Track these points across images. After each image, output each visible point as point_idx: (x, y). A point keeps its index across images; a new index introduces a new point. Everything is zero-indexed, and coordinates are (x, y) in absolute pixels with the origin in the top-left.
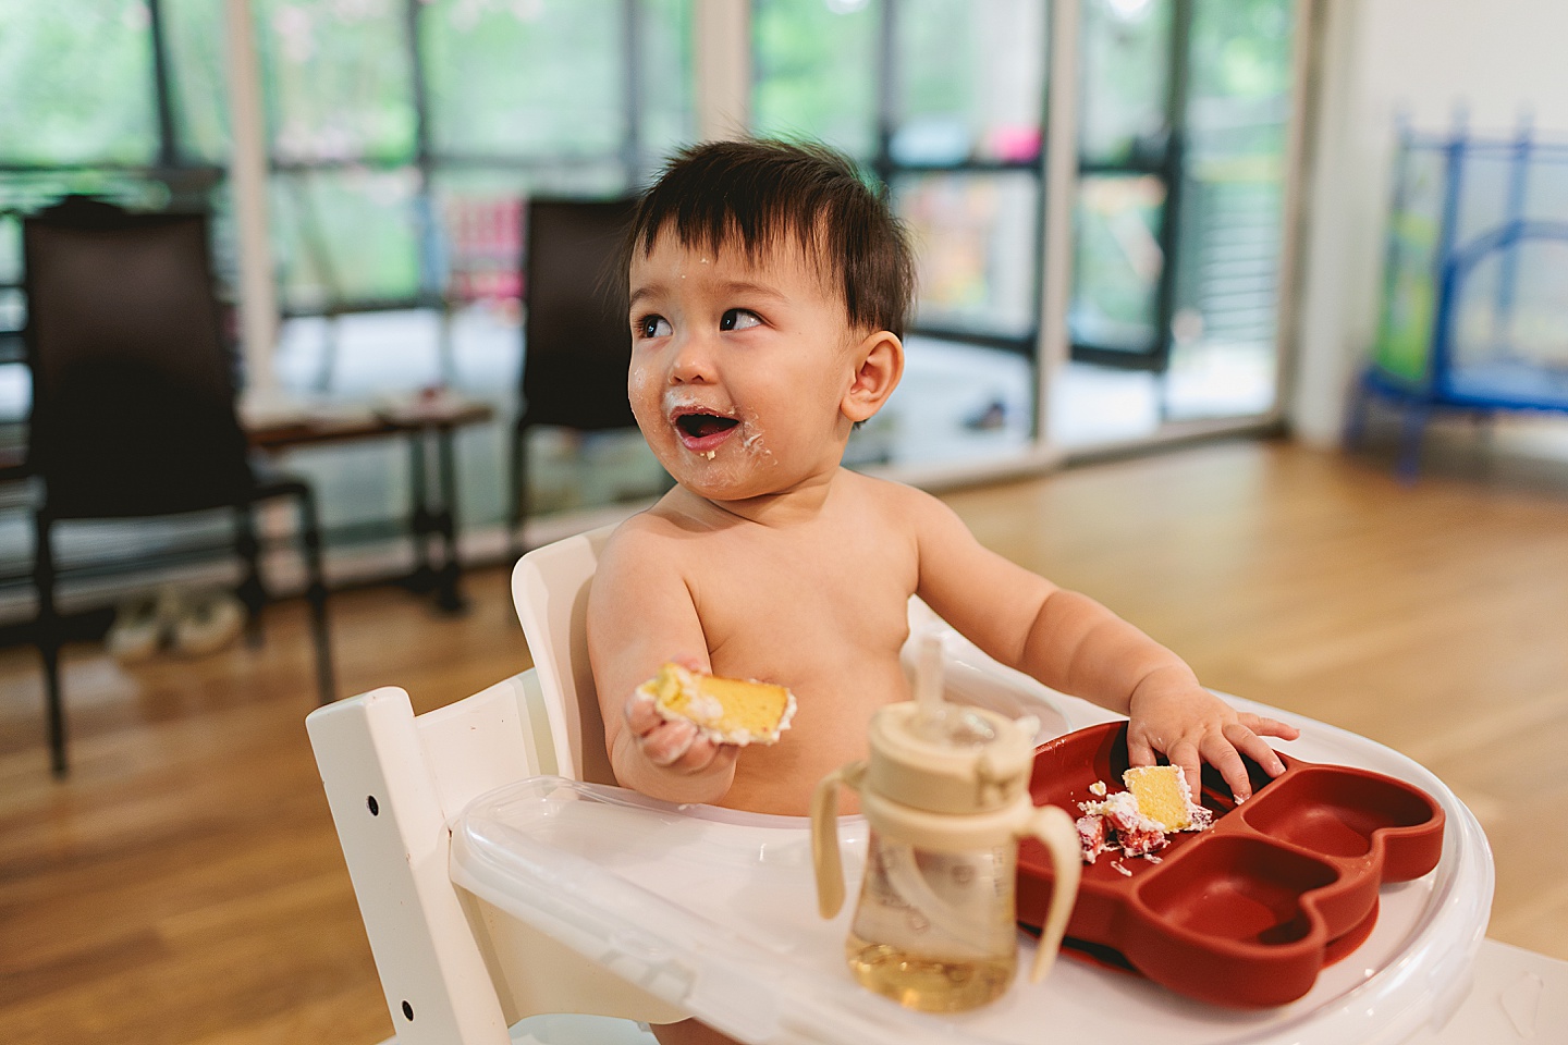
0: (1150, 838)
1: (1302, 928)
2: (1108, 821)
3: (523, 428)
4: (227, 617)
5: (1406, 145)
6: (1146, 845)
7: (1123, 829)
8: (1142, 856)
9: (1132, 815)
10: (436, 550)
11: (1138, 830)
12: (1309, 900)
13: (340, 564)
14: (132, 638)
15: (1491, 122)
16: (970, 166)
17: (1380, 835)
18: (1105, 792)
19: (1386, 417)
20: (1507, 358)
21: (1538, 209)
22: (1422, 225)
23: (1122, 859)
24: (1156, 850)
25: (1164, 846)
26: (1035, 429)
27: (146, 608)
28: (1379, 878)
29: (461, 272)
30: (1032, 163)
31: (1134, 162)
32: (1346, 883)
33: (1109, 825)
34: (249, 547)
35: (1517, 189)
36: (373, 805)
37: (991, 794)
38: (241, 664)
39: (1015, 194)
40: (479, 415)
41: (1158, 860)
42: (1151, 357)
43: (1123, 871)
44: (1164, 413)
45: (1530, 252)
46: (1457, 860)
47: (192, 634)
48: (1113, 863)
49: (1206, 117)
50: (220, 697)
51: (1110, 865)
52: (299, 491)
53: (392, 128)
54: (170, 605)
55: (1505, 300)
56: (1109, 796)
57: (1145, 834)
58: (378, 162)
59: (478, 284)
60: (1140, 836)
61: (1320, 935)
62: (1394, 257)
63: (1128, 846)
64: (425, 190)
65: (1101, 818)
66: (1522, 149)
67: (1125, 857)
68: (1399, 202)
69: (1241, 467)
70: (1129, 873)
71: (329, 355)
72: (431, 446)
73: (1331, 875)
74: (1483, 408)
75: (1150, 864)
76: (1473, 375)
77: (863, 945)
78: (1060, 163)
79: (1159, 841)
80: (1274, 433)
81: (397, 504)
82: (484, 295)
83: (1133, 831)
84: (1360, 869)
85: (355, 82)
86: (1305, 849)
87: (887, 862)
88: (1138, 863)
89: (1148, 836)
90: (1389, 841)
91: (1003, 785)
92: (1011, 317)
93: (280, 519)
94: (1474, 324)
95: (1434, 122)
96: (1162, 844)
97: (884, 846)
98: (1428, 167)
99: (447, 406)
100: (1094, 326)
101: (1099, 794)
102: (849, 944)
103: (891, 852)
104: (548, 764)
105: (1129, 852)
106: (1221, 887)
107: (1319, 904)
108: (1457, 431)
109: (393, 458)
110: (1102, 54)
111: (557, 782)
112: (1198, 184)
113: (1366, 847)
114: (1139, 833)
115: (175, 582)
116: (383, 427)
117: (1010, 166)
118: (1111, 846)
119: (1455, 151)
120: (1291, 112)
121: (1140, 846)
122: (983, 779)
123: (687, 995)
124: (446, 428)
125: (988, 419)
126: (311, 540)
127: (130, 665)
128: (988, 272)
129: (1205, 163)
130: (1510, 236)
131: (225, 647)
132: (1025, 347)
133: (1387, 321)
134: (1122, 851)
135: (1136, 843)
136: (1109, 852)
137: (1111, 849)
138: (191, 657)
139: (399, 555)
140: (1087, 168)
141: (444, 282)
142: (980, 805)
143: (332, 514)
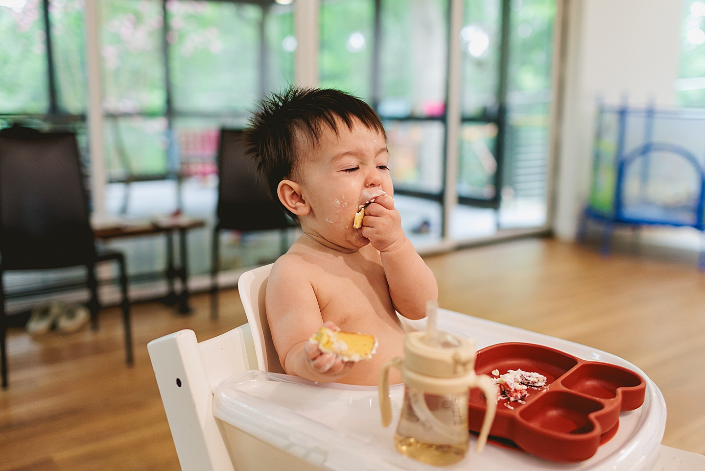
0: (521, 393)
1: (590, 427)
2: (502, 386)
3: (218, 230)
4: (82, 315)
5: (601, 111)
6: (519, 396)
7: (508, 389)
8: (517, 401)
9: (513, 383)
10: (178, 286)
11: (515, 389)
12: (592, 416)
13: (136, 291)
14: (38, 326)
15: (637, 101)
16: (410, 118)
17: (619, 390)
18: (498, 374)
19: (595, 228)
20: (646, 202)
21: (658, 137)
22: (609, 145)
23: (509, 403)
24: (523, 398)
25: (527, 396)
26: (443, 233)
27: (45, 312)
28: (619, 409)
29: (185, 163)
30: (441, 117)
31: (483, 117)
32: (607, 409)
33: (502, 387)
34: (92, 283)
35: (649, 130)
36: (179, 383)
37: (460, 369)
38: (88, 337)
39: (435, 130)
40: (199, 225)
41: (524, 403)
42: (493, 203)
43: (510, 407)
44: (498, 226)
45: (654, 156)
46: (650, 402)
47: (65, 324)
48: (505, 404)
49: (514, 99)
50: (77, 352)
51: (504, 406)
52: (119, 257)
53: (155, 99)
54: (55, 310)
55: (645, 177)
56: (501, 376)
57: (518, 391)
58: (147, 114)
59: (193, 168)
60: (516, 392)
61: (598, 431)
62: (597, 158)
63: (511, 396)
64: (170, 126)
65: (499, 385)
66: (650, 113)
67: (510, 401)
68: (599, 135)
69: (533, 250)
70: (512, 408)
71: (126, 199)
72: (176, 238)
73: (601, 406)
74: (636, 224)
75: (521, 404)
76: (632, 210)
77: (401, 438)
78: (453, 117)
79: (525, 393)
80: (546, 235)
81: (160, 265)
82: (196, 173)
83: (513, 390)
84: (612, 404)
85: (138, 79)
86: (588, 396)
87: (413, 400)
88: (516, 404)
89: (520, 392)
90: (624, 393)
91: (464, 364)
92: (433, 184)
93: (107, 271)
94: (632, 187)
95: (613, 100)
96: (525, 395)
97: (411, 394)
98: (611, 120)
99: (184, 220)
100: (467, 189)
101: (496, 375)
102: (395, 438)
103: (415, 395)
104: (254, 365)
105: (512, 399)
106: (553, 413)
107: (597, 418)
108: (625, 234)
109: (159, 243)
110: (470, 71)
111: (258, 372)
112: (512, 127)
113: (614, 395)
114: (516, 391)
115: (57, 300)
116: (155, 230)
117: (431, 118)
118: (503, 397)
119: (623, 113)
120: (552, 97)
121: (516, 396)
122: (457, 362)
123: (325, 461)
124: (183, 230)
125: (422, 228)
126: (123, 281)
127: (36, 337)
128: (419, 166)
129: (515, 118)
130: (646, 150)
131: (81, 329)
132: (439, 198)
133: (595, 186)
134: (509, 399)
135: (515, 395)
136: (503, 400)
137: (504, 398)
138: (66, 334)
139: (160, 288)
140: (465, 120)
141: (177, 167)
142: (455, 374)
143: (132, 269)
